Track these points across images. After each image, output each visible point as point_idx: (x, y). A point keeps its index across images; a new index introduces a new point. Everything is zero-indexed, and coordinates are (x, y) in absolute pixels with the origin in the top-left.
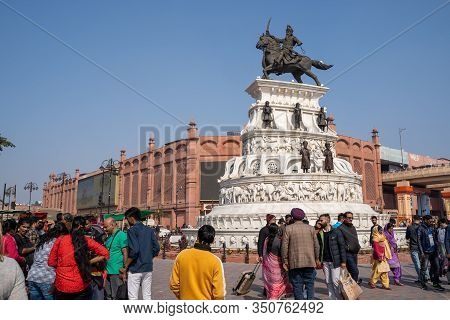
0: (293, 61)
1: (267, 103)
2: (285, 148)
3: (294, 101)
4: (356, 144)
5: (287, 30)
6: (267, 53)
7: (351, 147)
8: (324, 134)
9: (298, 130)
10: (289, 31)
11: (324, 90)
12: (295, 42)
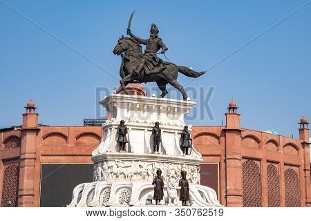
0: (156, 70)
1: (122, 122)
2: (140, 174)
3: (154, 118)
4: (273, 141)
5: (152, 31)
6: (125, 60)
7: (264, 146)
8: (187, 157)
9: (156, 154)
10: (154, 31)
11: (191, 105)
12: (159, 46)
